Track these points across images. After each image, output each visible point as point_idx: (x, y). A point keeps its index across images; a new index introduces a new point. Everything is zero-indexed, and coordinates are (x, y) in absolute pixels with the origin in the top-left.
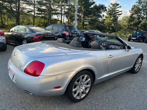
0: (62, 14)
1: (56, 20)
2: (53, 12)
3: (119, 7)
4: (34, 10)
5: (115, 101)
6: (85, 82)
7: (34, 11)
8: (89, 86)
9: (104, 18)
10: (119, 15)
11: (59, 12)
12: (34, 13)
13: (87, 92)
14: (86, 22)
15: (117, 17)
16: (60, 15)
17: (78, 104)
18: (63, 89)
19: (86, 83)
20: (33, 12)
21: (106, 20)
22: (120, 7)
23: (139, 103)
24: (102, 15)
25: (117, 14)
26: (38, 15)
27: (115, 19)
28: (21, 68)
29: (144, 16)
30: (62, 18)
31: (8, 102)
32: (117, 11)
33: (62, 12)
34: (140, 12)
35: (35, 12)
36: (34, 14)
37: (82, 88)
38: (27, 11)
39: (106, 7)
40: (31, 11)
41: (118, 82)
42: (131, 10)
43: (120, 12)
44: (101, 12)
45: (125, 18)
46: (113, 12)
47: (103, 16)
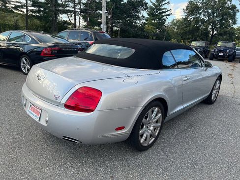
0: (75, 13)
1: (65, 22)
2: (61, 8)
3: (166, 4)
4: (27, 4)
5: (197, 145)
6: (154, 118)
7: (27, 7)
8: (159, 124)
9: (144, 21)
10: (168, 17)
11: (71, 9)
12: (27, 9)
13: (156, 134)
14: (116, 27)
15: (164, 19)
16: (73, 15)
17: (146, 153)
18: (127, 130)
19: (155, 120)
20: (25, 8)
21: (146, 24)
22: (168, 3)
23: (230, 145)
24: (140, 16)
25: (164, 14)
26: (33, 14)
27: (162, 23)
28: (59, 101)
29: (205, 19)
30: (75, 19)
31: (30, 160)
32: (164, 10)
33: (77, 10)
34: (199, 12)
35: (29, 8)
36: (27, 11)
37: (149, 129)
38: (14, 6)
39: (147, 3)
40: (22, 7)
41: (192, 118)
42: (185, 8)
43: (168, 11)
44: (140, 12)
45: (175, 21)
46: (157, 12)
47: (143, 17)
